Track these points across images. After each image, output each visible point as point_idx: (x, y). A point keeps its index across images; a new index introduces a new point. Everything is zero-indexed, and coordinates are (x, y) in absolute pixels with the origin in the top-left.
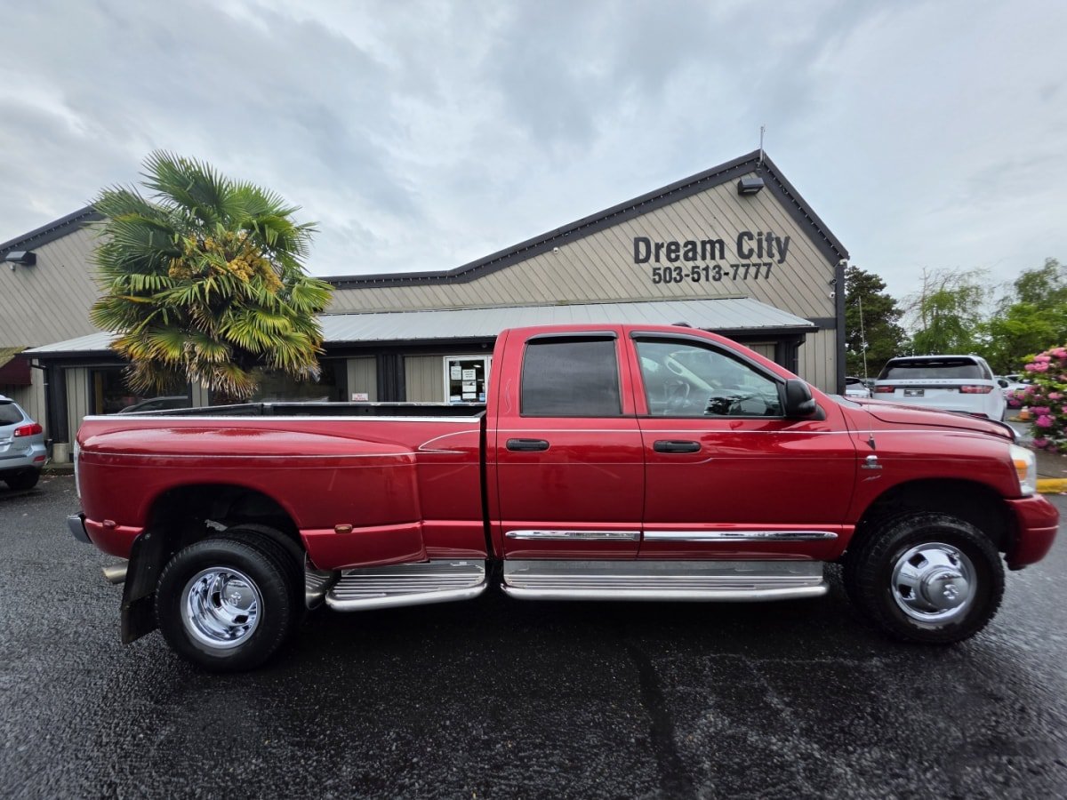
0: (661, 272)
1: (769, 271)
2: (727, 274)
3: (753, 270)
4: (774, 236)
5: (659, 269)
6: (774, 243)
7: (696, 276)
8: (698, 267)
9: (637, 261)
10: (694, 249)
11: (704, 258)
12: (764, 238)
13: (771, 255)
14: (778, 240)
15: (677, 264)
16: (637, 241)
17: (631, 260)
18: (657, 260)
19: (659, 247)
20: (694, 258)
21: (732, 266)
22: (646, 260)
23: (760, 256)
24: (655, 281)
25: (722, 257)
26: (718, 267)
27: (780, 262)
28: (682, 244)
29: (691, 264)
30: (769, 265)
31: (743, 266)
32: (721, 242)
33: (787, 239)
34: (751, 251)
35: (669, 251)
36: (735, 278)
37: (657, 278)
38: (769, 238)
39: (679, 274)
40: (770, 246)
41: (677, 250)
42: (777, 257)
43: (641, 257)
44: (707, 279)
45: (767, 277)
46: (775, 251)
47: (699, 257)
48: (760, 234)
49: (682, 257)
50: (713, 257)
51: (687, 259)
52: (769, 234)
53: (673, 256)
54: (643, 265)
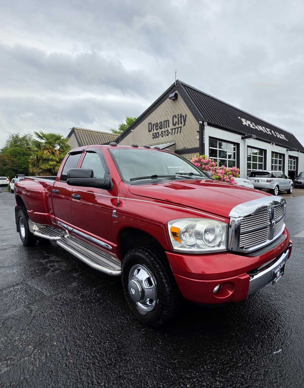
0: (154, 134)
1: (181, 130)
2: (170, 133)
3: (177, 130)
4: (182, 115)
5: (154, 133)
6: (182, 118)
7: (162, 135)
8: (163, 131)
9: (150, 131)
10: (162, 125)
11: (164, 128)
12: (179, 116)
13: (181, 123)
14: (183, 116)
15: (158, 131)
16: (149, 124)
17: (148, 131)
18: (153, 131)
19: (154, 125)
20: (162, 128)
21: (171, 129)
22: (151, 131)
23: (178, 124)
24: (153, 138)
25: (169, 127)
26: (167, 130)
27: (184, 125)
28: (159, 123)
29: (161, 130)
30: (181, 127)
31: (174, 129)
32: (168, 120)
33: (186, 115)
34: (176, 122)
35: (156, 126)
36: (172, 134)
37: (153, 137)
38: (181, 117)
39: (158, 135)
40: (181, 119)
41: (158, 126)
42: (183, 124)
43: (150, 130)
44: (165, 136)
45: (180, 132)
46: (183, 121)
47: (163, 128)
48: (178, 115)
49: (159, 128)
50: (166, 127)
51: (160, 129)
52: (181, 114)
53: (157, 128)
54: (150, 132)
